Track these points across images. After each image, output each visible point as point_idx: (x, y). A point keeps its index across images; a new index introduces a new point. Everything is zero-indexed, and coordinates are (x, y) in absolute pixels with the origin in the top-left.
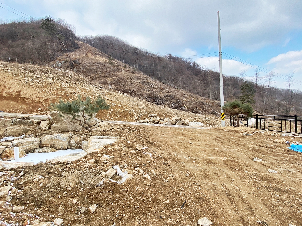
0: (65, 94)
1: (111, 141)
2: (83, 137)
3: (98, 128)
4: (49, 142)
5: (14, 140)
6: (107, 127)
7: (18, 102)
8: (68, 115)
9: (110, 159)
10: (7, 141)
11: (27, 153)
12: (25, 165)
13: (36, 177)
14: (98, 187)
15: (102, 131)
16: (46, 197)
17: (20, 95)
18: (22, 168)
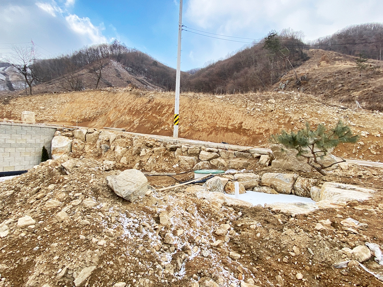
0: (289, 121)
1: (361, 195)
2: (312, 181)
3: (336, 170)
4: (269, 181)
5: (236, 174)
6: (352, 170)
7: (240, 134)
8: (292, 149)
9: (361, 228)
10: (230, 174)
11: (247, 189)
12: (244, 205)
13: (253, 223)
14: (337, 268)
15: (344, 176)
16: (263, 254)
17: (242, 127)
18: (241, 207)
